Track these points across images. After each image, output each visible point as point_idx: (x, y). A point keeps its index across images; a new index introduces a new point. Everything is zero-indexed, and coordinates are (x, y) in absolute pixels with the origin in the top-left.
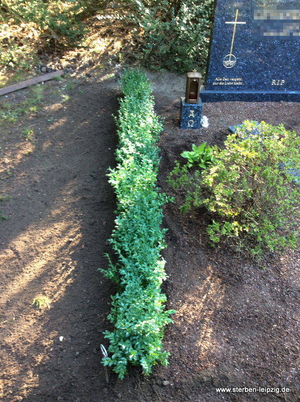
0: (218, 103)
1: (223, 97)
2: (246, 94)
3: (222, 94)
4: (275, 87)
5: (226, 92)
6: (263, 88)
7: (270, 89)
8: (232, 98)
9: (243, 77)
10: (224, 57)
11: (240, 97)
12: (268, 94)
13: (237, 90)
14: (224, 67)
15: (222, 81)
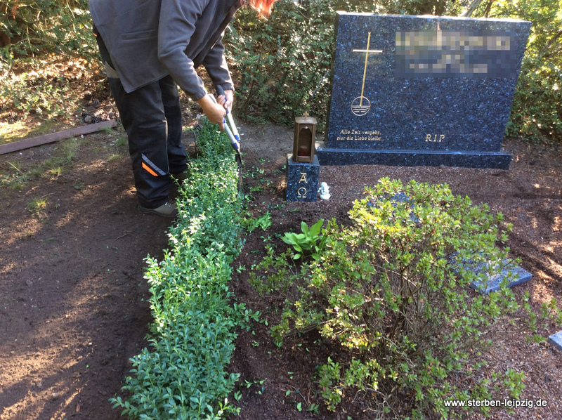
0: (347, 167)
1: (353, 157)
2: (387, 155)
3: (351, 153)
4: (430, 145)
5: (358, 151)
6: (412, 146)
7: (423, 148)
8: (367, 159)
9: (382, 129)
10: (353, 99)
11: (378, 159)
12: (421, 155)
13: (373, 148)
14: (352, 114)
15: (350, 135)
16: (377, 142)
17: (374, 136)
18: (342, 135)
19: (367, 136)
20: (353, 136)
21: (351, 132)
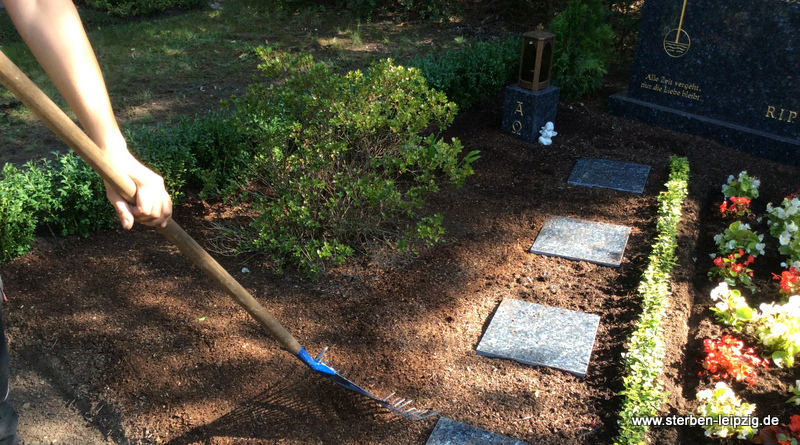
3: (653, 110)
4: (773, 124)
5: (662, 108)
6: (744, 120)
7: (761, 126)
9: (701, 83)
12: (753, 136)
13: (687, 110)
14: (665, 53)
15: (659, 83)
16: (695, 101)
17: (691, 91)
18: (648, 82)
19: (681, 89)
20: (661, 85)
21: (660, 79)
